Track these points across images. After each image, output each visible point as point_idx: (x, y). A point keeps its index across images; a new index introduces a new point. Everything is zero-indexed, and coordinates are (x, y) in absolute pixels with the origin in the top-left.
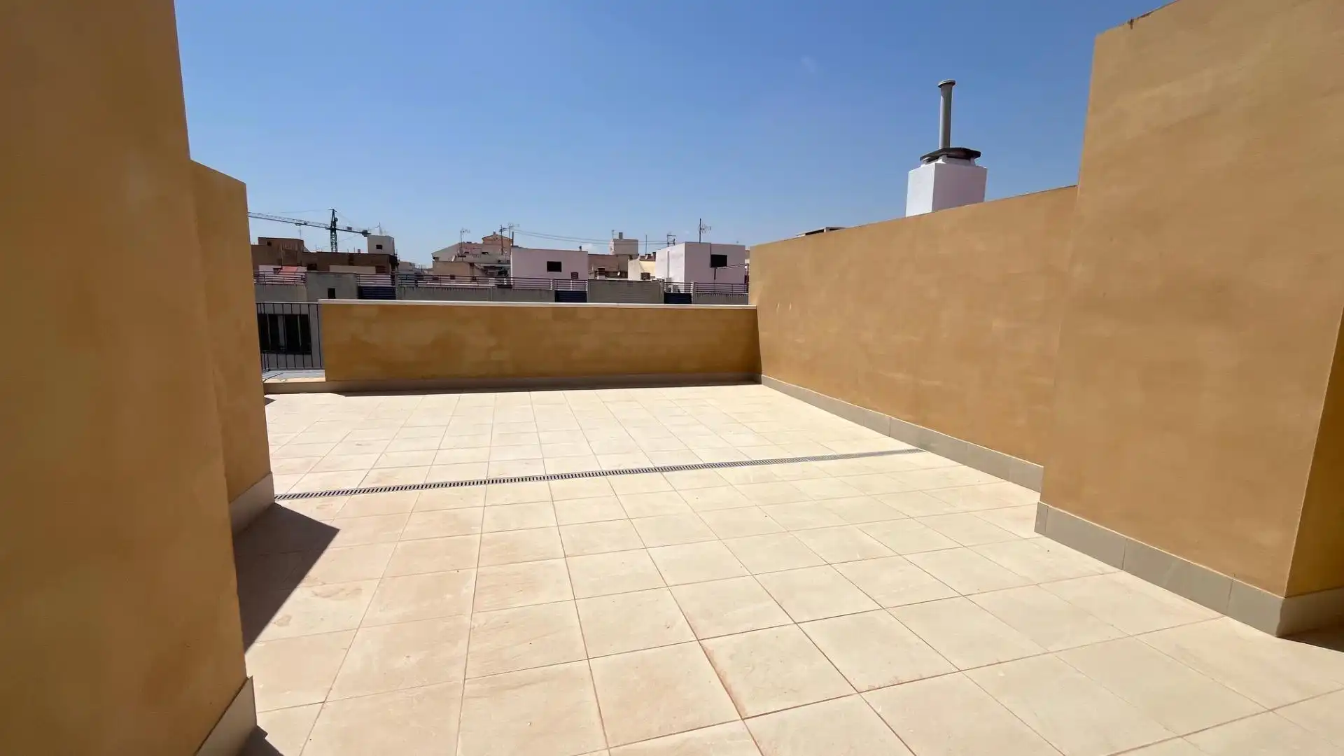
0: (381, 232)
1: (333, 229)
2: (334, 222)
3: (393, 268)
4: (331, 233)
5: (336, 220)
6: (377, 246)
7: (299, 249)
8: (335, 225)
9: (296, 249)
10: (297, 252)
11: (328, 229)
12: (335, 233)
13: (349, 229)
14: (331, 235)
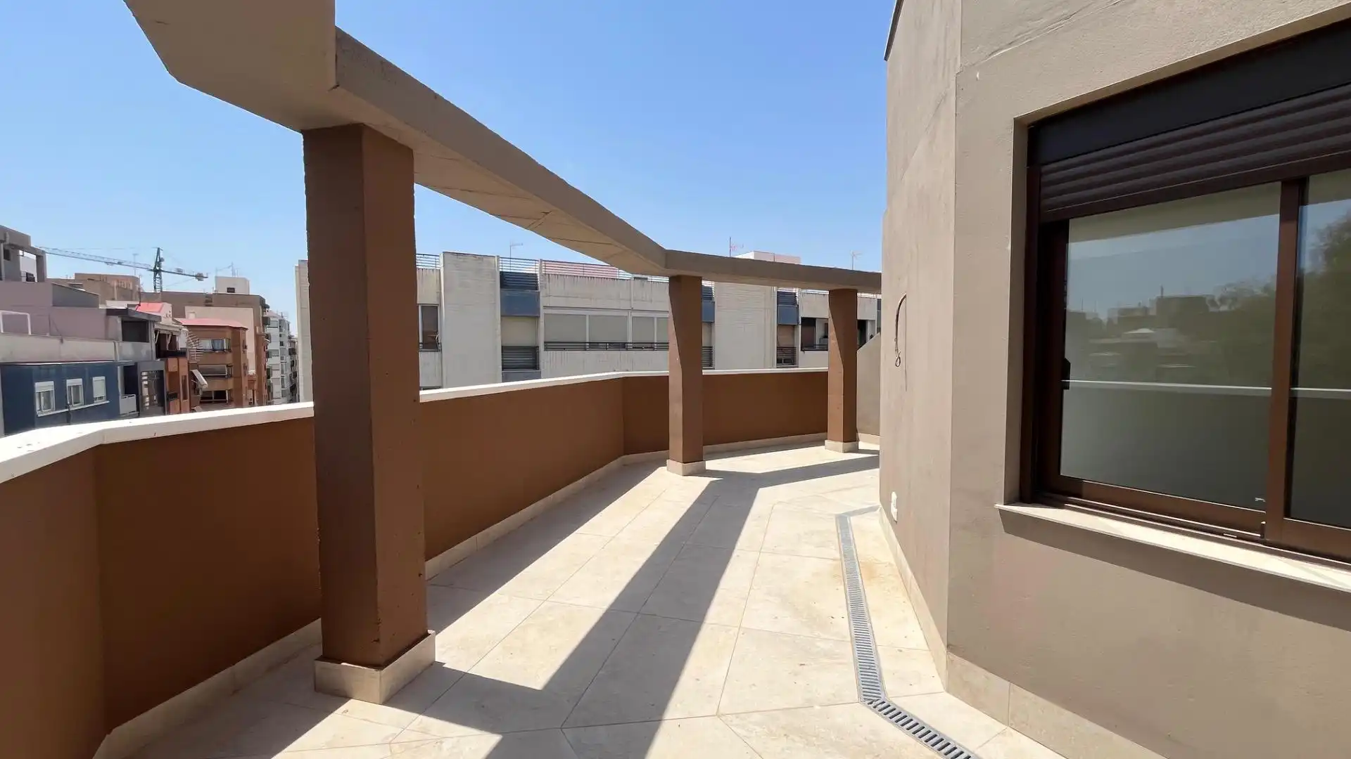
0: (233, 274)
1: (157, 271)
2: (158, 263)
3: (264, 311)
4: (155, 275)
5: (161, 260)
6: (228, 289)
7: (134, 287)
8: (159, 266)
9: (131, 288)
10: (131, 291)
11: (151, 270)
12: (160, 275)
13: (179, 272)
14: (155, 277)
